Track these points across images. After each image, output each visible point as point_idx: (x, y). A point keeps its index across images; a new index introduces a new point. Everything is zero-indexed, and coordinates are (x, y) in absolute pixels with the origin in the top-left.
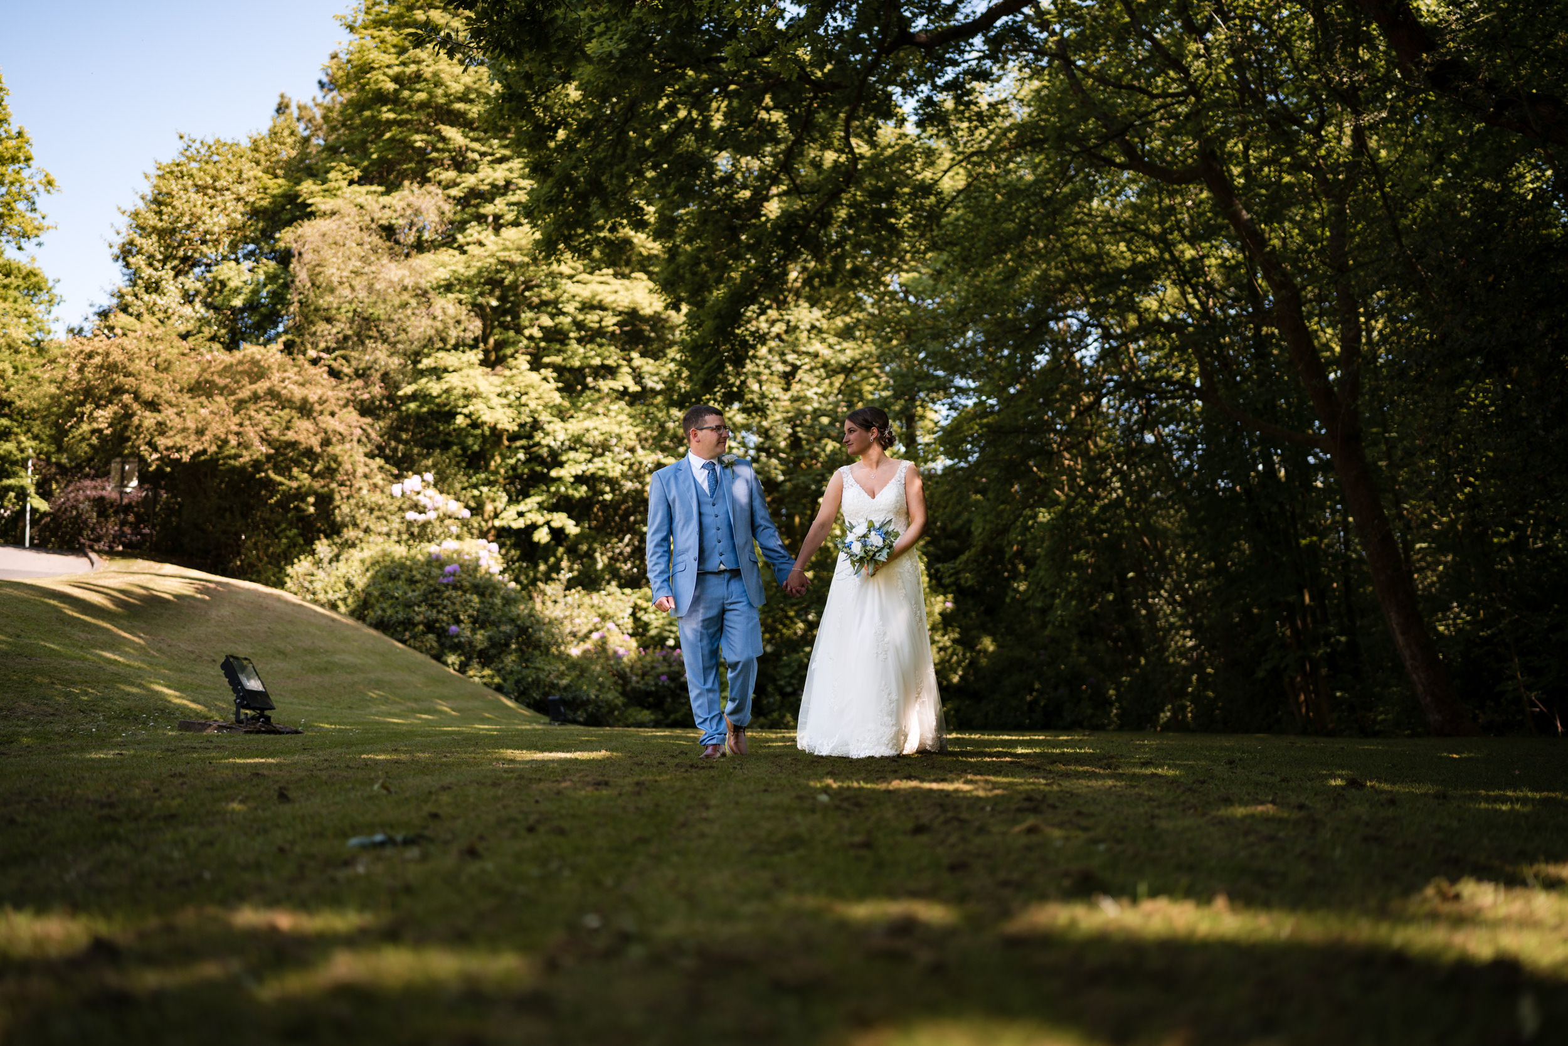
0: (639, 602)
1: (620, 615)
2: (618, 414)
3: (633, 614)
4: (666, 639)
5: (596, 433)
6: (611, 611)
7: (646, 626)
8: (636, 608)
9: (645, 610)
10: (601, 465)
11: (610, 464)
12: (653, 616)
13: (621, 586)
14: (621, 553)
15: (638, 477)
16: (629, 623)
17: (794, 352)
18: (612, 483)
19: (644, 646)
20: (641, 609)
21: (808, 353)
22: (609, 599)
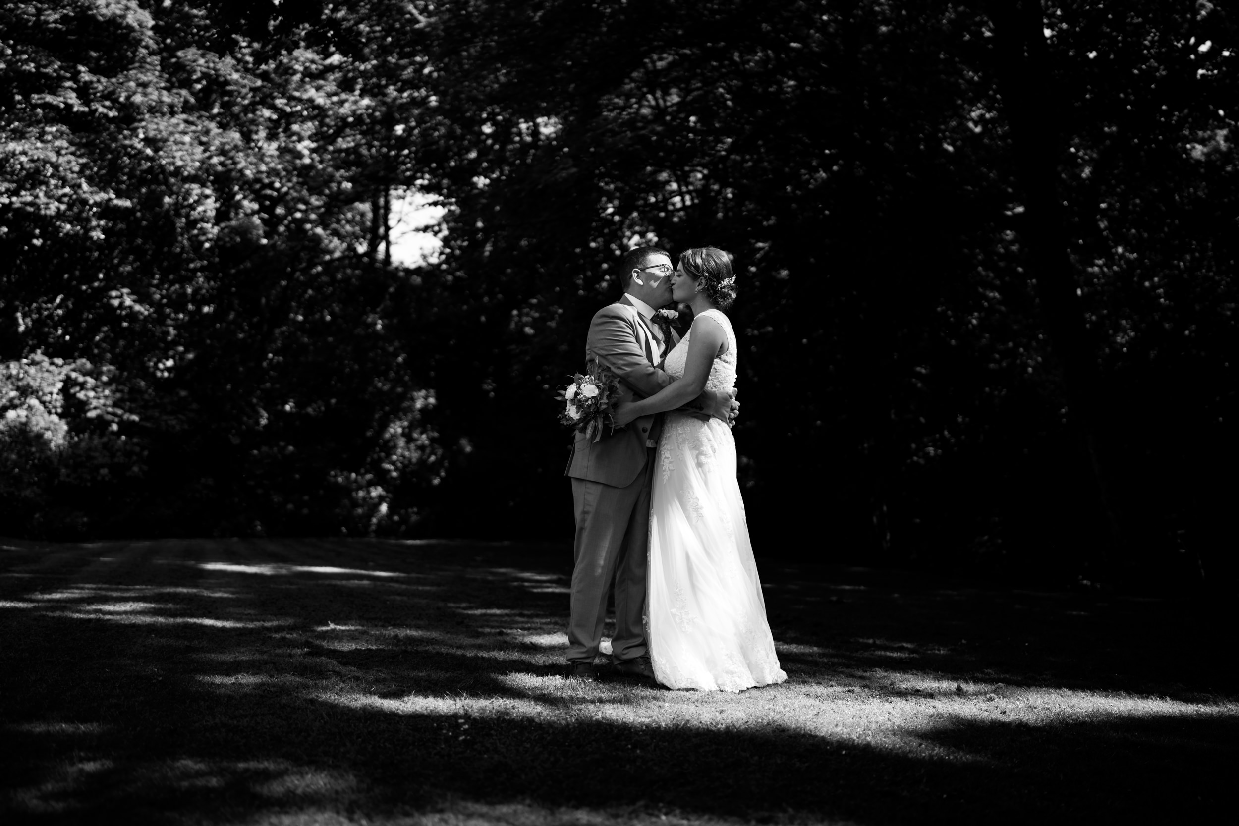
0: (74, 375)
1: (47, 390)
2: (55, 138)
3: (64, 391)
4: (109, 423)
5: (23, 158)
6: (34, 384)
7: (83, 405)
8: (69, 382)
9: (82, 386)
10: (29, 199)
11: (42, 199)
12: (92, 394)
13: (50, 355)
14: (50, 316)
15: (79, 219)
16: (58, 400)
17: (283, 95)
18: (47, 224)
19: (74, 429)
20: (75, 383)
21: (300, 100)
22: (32, 370)
